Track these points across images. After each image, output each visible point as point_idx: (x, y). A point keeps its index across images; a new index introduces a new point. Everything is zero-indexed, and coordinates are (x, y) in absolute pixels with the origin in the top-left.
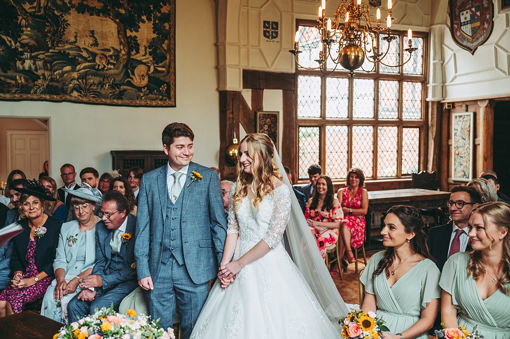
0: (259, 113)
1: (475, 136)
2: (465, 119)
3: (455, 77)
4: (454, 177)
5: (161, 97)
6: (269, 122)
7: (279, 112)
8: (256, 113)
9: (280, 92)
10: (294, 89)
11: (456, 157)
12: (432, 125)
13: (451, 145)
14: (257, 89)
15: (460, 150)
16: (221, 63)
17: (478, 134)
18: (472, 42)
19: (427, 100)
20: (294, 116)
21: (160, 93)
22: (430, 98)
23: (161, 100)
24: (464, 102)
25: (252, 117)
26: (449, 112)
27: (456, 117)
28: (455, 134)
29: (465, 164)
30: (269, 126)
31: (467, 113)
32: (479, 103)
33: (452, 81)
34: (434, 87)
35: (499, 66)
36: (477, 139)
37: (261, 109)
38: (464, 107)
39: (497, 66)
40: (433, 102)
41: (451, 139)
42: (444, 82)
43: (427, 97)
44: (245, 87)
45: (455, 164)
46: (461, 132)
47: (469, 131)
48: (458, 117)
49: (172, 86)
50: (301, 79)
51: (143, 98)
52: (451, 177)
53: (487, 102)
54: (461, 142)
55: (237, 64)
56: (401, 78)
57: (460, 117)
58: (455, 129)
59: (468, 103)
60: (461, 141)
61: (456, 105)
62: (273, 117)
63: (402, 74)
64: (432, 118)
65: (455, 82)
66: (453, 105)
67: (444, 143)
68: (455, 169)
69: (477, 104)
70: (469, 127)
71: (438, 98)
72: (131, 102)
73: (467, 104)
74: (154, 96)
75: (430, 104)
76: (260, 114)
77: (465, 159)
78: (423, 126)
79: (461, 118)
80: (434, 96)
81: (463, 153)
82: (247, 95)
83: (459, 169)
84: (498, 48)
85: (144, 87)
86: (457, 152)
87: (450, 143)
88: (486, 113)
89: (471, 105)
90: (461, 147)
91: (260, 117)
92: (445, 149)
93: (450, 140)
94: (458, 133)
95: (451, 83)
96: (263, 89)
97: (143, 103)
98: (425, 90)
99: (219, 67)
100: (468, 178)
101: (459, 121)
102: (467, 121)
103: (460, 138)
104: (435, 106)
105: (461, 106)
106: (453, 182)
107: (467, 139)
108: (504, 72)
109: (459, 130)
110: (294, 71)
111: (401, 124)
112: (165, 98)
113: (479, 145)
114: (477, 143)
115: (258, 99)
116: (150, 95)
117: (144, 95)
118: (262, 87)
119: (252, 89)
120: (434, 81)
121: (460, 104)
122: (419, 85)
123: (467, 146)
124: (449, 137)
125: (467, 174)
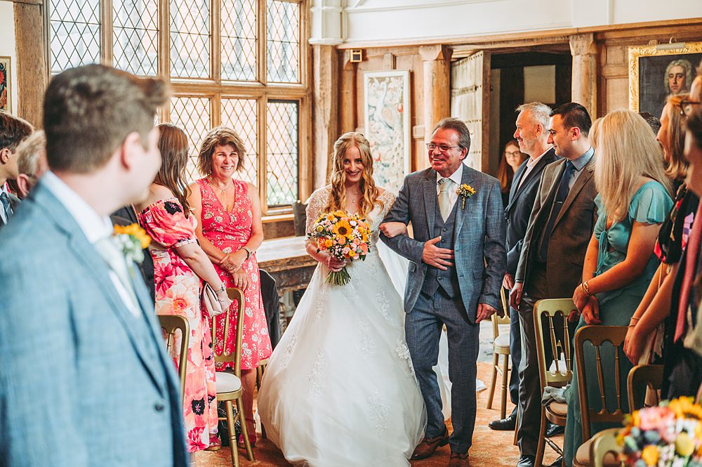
1: (413, 123)
2: (391, 85)
7: (9, 58)
9: (7, 8)
12: (323, 97)
15: (383, 150)
17: (417, 116)
19: (312, 41)
20: (44, 69)
22: (317, 38)
24: (387, 48)
26: (355, 67)
27: (372, 80)
28: (371, 117)
31: (395, 73)
32: (421, 51)
33: (359, 4)
34: (325, 15)
36: (418, 128)
38: (388, 60)
40: (322, 47)
41: (363, 126)
42: (344, 3)
43: (310, 36)
46: (382, 111)
47: (401, 111)
48: (376, 81)
53: (439, 49)
54: (384, 134)
57: (381, 80)
58: (369, 106)
59: (395, 52)
60: (384, 131)
61: (370, 54)
64: (322, 82)
66: (363, 54)
69: (417, 53)
70: (401, 101)
71: (334, 39)
73: (394, 55)
75: (317, 51)
77: (394, 170)
78: (305, 101)
79: (384, 83)
80: (325, 34)
81: (389, 156)
88: (436, 74)
89: (401, 55)
90: (383, 144)
94: (378, 114)
95: (360, 8)
98: (306, 21)
101: (379, 89)
102: (395, 89)
103: (382, 126)
104: (329, 56)
105: (382, 57)
107: (397, 127)
109: (379, 108)
111: (263, 94)
113: (423, 139)
114: (416, 136)
120: (326, 2)
121: (379, 53)
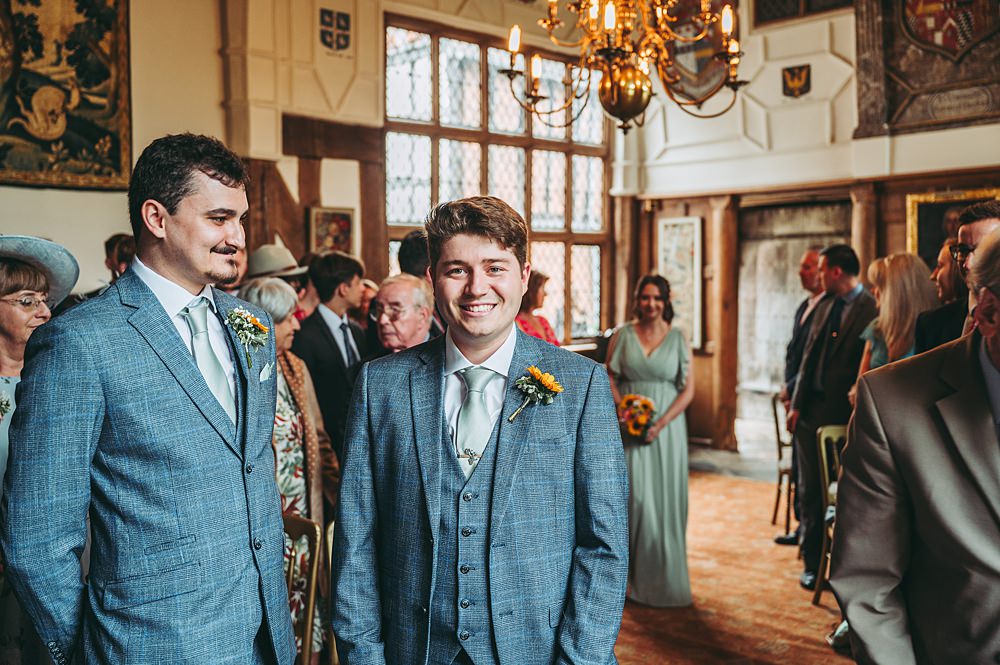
0: (314, 211)
1: (704, 263)
2: (684, 231)
3: (664, 151)
5: (97, 166)
6: (335, 230)
7: (353, 210)
8: (307, 212)
9: (352, 167)
10: (379, 161)
12: (623, 241)
14: (308, 157)
15: (676, 288)
16: (236, 95)
17: (709, 259)
18: (697, 86)
19: (614, 192)
20: (382, 219)
21: (96, 156)
22: (617, 190)
23: (99, 173)
24: (680, 199)
25: (300, 219)
26: (651, 215)
27: (666, 226)
28: (665, 259)
29: (683, 315)
30: (336, 240)
31: (687, 220)
32: (713, 202)
33: (659, 157)
34: (626, 169)
35: (750, 133)
36: (708, 269)
37: (316, 202)
38: (681, 208)
39: (745, 133)
40: (623, 198)
41: (657, 267)
42: (642, 158)
43: (611, 187)
44: (287, 151)
46: (676, 255)
47: (692, 254)
48: (670, 228)
49: (124, 143)
50: (392, 139)
51: (55, 167)
53: (727, 200)
54: (677, 274)
55: (271, 98)
56: (569, 148)
57: (675, 226)
58: (664, 250)
59: (689, 201)
60: (677, 272)
61: (665, 204)
62: (343, 219)
63: (571, 141)
64: (623, 228)
65: (666, 159)
66: (659, 203)
69: (708, 203)
70: (693, 245)
71: (632, 190)
72: (25, 177)
73: (687, 204)
74: (80, 164)
75: (618, 202)
76: (317, 214)
77: (684, 306)
78: (606, 244)
79: (677, 230)
80: (626, 185)
81: (681, 294)
82: (289, 170)
84: (749, 101)
85: (56, 142)
88: (725, 221)
89: (694, 204)
90: (676, 284)
91: (317, 220)
94: (672, 256)
95: (658, 162)
96: (320, 159)
97: (54, 179)
98: (608, 173)
99: (231, 103)
100: (692, 340)
101: (674, 234)
102: (687, 235)
103: (675, 267)
104: (628, 205)
105: (675, 206)
107: (688, 268)
108: (760, 145)
109: (674, 250)
110: (380, 123)
111: (569, 238)
112: (106, 170)
113: (711, 278)
114: (707, 275)
115: (310, 180)
116: (72, 161)
117: (57, 160)
118: (319, 154)
119: (300, 156)
120: (626, 157)
121: (673, 203)
122: (597, 164)
123: (688, 282)
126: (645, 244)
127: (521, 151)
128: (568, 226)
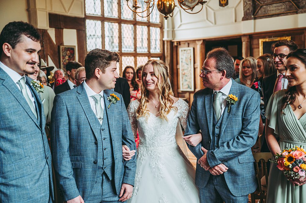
0: (61, 47)
1: (194, 63)
2: (188, 52)
3: (181, 25)
4: (182, 88)
6: (69, 54)
7: (75, 46)
8: (59, 47)
9: (74, 32)
10: (84, 29)
11: (183, 76)
12: (167, 56)
13: (179, 69)
14: (59, 28)
15: (185, 71)
16: (32, 6)
17: (196, 61)
18: (191, 3)
19: (164, 39)
20: (85, 49)
22: (165, 38)
24: (186, 41)
25: (57, 50)
26: (177, 47)
27: (182, 51)
28: (182, 62)
29: (188, 80)
30: (69, 57)
31: (189, 48)
32: (197, 42)
33: (179, 27)
34: (168, 31)
35: (209, 19)
36: (196, 64)
37: (62, 44)
38: (187, 45)
39: (207, 19)
40: (167, 41)
41: (179, 64)
42: (173, 28)
43: (163, 38)
44: (50, 26)
45: (182, 80)
46: (185, 60)
47: (191, 59)
48: (183, 51)
50: (88, 21)
52: (180, 88)
53: (202, 41)
54: (186, 67)
55: (45, 8)
56: (149, 25)
57: (185, 50)
58: (181, 59)
59: (189, 42)
60: (186, 66)
61: (181, 43)
62: (71, 50)
63: (149, 22)
64: (167, 51)
65: (181, 28)
66: (179, 43)
67: (175, 67)
68: (182, 84)
69: (195, 42)
70: (191, 57)
71: (170, 39)
73: (188, 43)
75: (166, 42)
76: (62, 48)
77: (189, 77)
78: (162, 56)
79: (185, 52)
80: (168, 37)
81: (187, 73)
82: (52, 33)
83: (185, 83)
84: (208, 8)
86: (183, 73)
87: (178, 67)
88: (201, 48)
89: (191, 43)
91: (62, 50)
92: (175, 71)
93: (178, 66)
94: (184, 61)
95: (178, 29)
96: (63, 29)
98: (162, 33)
99: (30, 9)
100: (191, 88)
101: (184, 53)
102: (189, 53)
103: (185, 64)
104: (169, 44)
105: (185, 44)
106: (181, 92)
107: (189, 64)
108: (212, 23)
109: (184, 59)
110: (83, 16)
111: (149, 55)
113: (197, 68)
114: (195, 67)
115: (59, 36)
118: (62, 27)
119: (55, 28)
120: (168, 27)
121: (184, 42)
122: (158, 30)
123: (190, 69)
124: (177, 63)
125: (190, 86)
126: (175, 56)
127: (132, 25)
128: (149, 51)
